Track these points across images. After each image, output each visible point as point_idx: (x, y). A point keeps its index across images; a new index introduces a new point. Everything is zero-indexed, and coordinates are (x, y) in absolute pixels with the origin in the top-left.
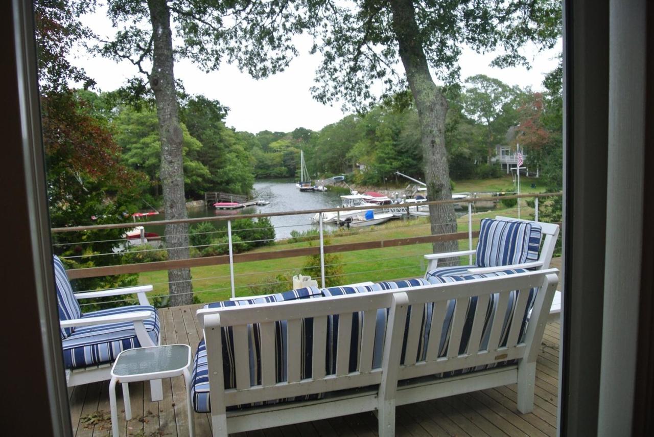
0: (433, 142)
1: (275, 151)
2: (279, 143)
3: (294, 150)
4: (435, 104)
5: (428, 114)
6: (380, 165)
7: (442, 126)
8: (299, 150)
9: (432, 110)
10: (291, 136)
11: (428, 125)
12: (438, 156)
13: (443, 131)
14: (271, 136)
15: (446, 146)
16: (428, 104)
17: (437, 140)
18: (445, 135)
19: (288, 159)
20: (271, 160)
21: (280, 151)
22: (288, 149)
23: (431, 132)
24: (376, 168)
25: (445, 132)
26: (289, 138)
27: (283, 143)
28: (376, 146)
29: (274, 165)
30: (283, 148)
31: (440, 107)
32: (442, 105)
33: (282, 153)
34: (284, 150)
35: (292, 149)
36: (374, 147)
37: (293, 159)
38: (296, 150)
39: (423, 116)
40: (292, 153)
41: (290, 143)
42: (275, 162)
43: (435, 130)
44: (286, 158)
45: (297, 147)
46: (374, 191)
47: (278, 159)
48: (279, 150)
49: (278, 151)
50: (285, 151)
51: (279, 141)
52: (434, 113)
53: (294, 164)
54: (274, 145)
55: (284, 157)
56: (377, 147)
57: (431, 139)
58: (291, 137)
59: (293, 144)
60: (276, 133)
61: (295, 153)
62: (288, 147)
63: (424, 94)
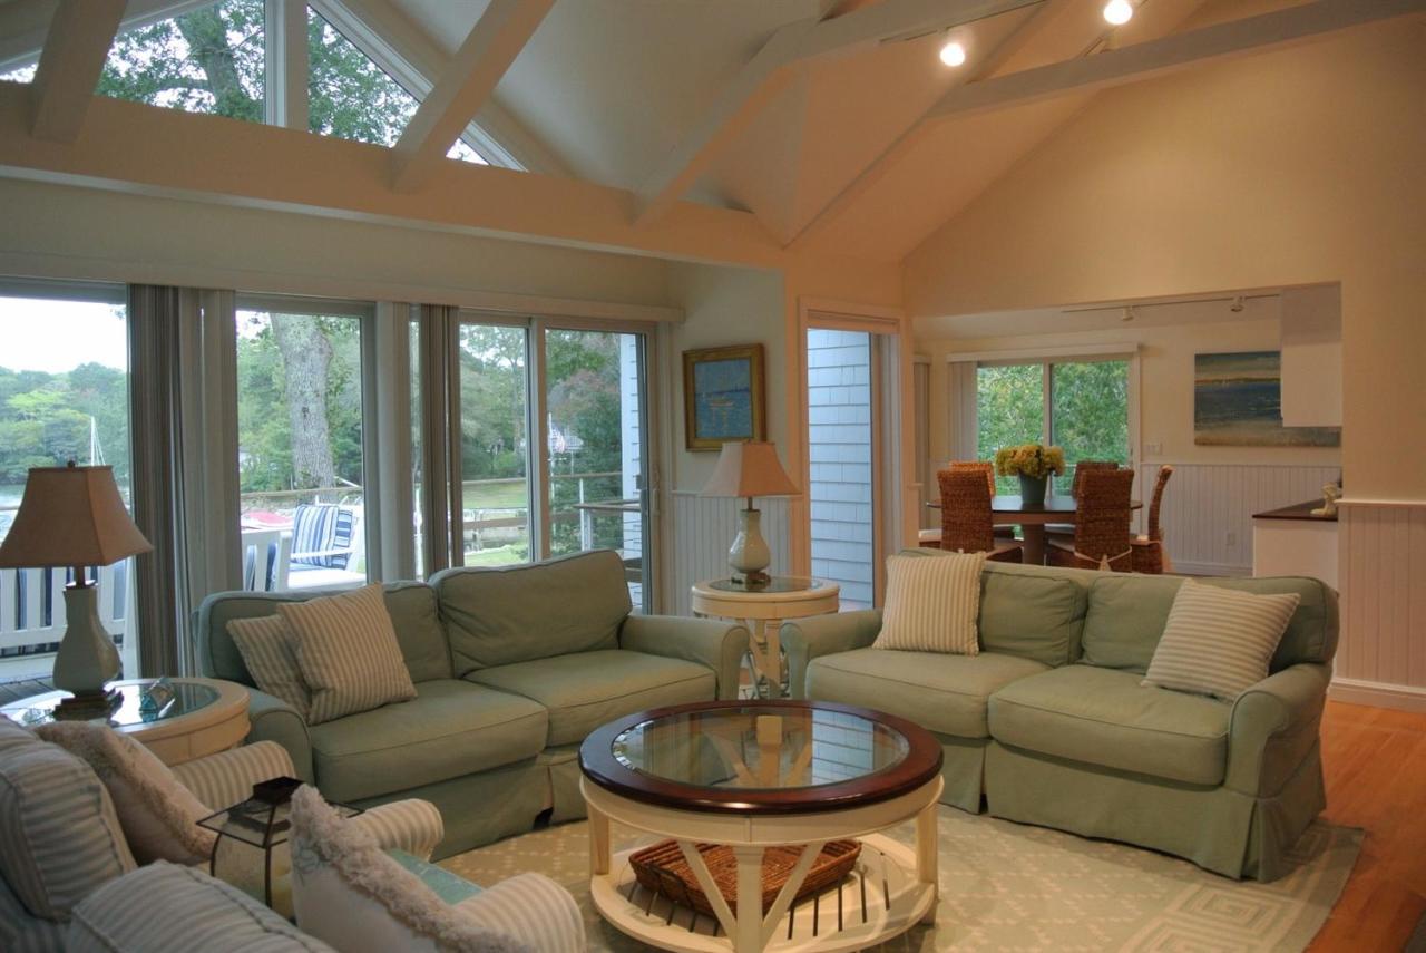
0: (305, 410)
1: (21, 418)
2: (33, 398)
3: (72, 417)
4: (309, 350)
5: (298, 366)
6: (283, 453)
7: (321, 386)
8: (86, 415)
9: (304, 359)
10: (67, 381)
11: (297, 383)
12: (312, 433)
13: (322, 393)
14: (14, 380)
15: (327, 416)
16: (298, 349)
17: (312, 407)
18: (326, 399)
19: (58, 438)
20: (10, 438)
21: (35, 418)
22: (56, 414)
23: (302, 393)
24: (275, 458)
25: (326, 394)
26: (60, 386)
27: (44, 399)
28: (273, 410)
29: (19, 450)
30: (42, 409)
31: (318, 355)
32: (321, 351)
33: (41, 422)
34: (47, 415)
35: (66, 413)
36: (268, 414)
37: (69, 437)
38: (79, 416)
39: (290, 367)
40: (65, 423)
41: (63, 398)
42: (21, 444)
43: (309, 391)
44: (51, 434)
45: (82, 410)
46: (270, 510)
47: (30, 438)
48: (32, 414)
49: (29, 417)
50: (50, 419)
51: (35, 393)
52: (308, 364)
53: (73, 449)
54: (19, 401)
55: (47, 431)
56: (275, 414)
57: (302, 405)
58: (67, 386)
59: (70, 403)
60: (25, 373)
61: (75, 424)
62: (57, 407)
63: (292, 333)
